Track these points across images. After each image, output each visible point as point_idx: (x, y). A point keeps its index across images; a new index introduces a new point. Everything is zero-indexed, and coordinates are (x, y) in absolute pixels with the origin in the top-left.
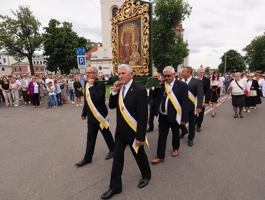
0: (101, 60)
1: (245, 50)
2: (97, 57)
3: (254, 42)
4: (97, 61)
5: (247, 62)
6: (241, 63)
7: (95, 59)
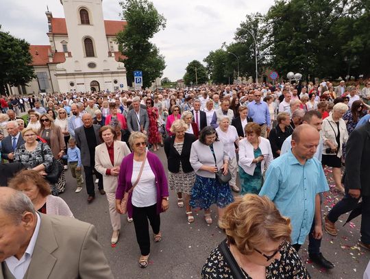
0: (73, 74)
1: (205, 60)
2: (65, 70)
3: (212, 54)
4: (67, 75)
5: (208, 73)
6: (204, 74)
7: (64, 72)
